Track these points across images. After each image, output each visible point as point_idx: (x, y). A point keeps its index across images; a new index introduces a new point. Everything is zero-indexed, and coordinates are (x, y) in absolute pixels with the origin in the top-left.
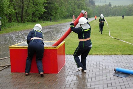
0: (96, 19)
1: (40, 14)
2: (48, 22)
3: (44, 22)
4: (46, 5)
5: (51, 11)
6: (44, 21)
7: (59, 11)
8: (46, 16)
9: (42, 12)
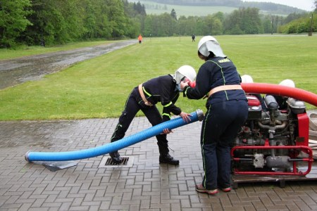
0: (140, 42)
1: (16, 30)
2: (40, 47)
3: (30, 47)
4: (32, 12)
5: (45, 24)
6: (29, 45)
7: (64, 25)
8: (34, 35)
9: (21, 26)
